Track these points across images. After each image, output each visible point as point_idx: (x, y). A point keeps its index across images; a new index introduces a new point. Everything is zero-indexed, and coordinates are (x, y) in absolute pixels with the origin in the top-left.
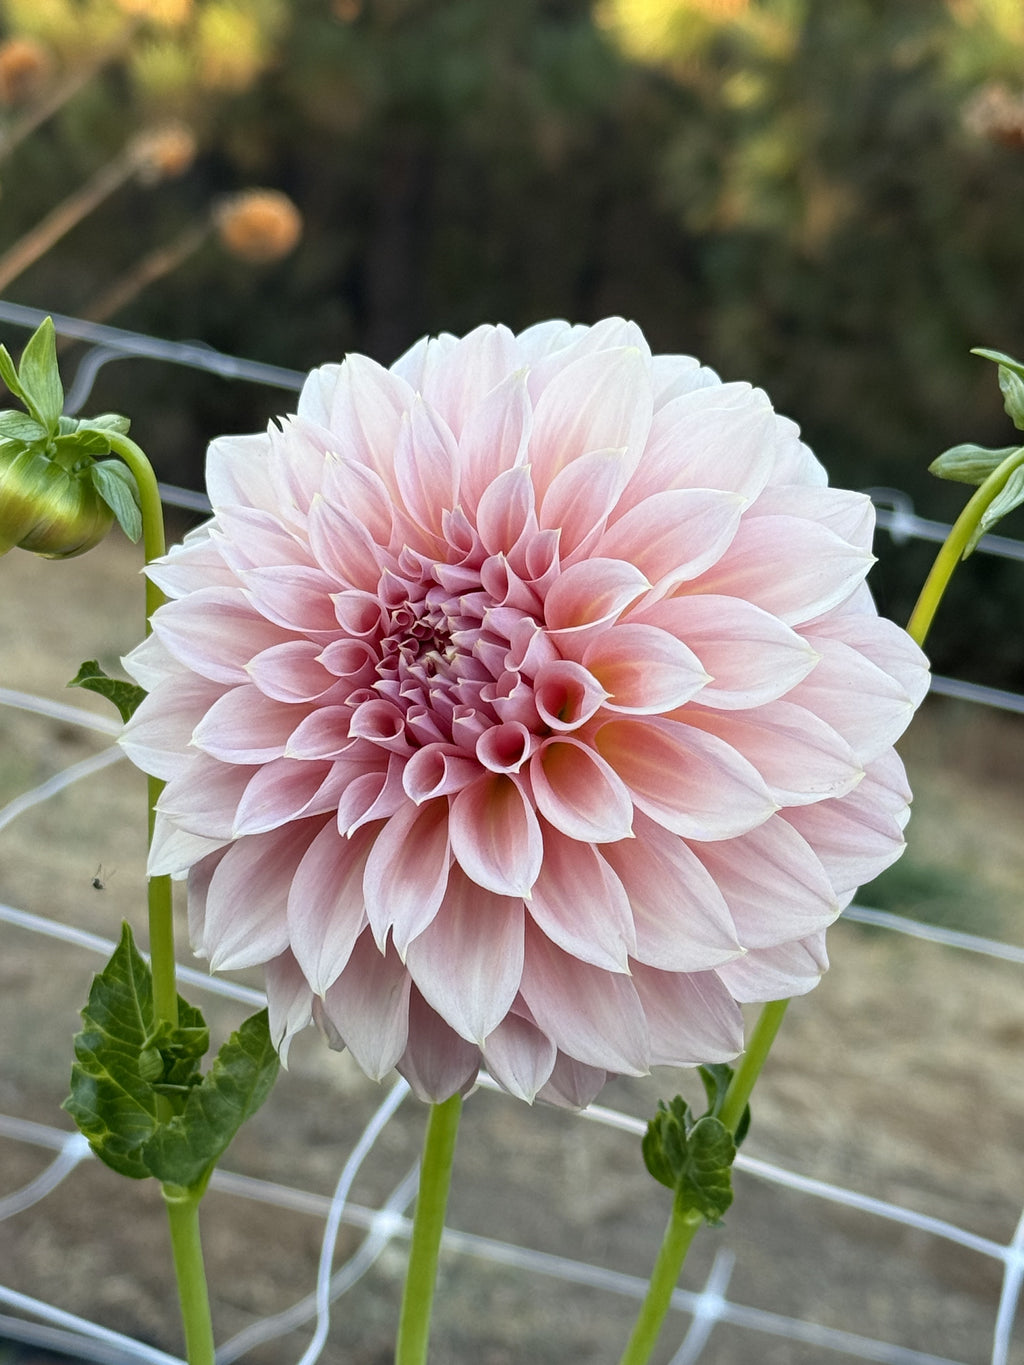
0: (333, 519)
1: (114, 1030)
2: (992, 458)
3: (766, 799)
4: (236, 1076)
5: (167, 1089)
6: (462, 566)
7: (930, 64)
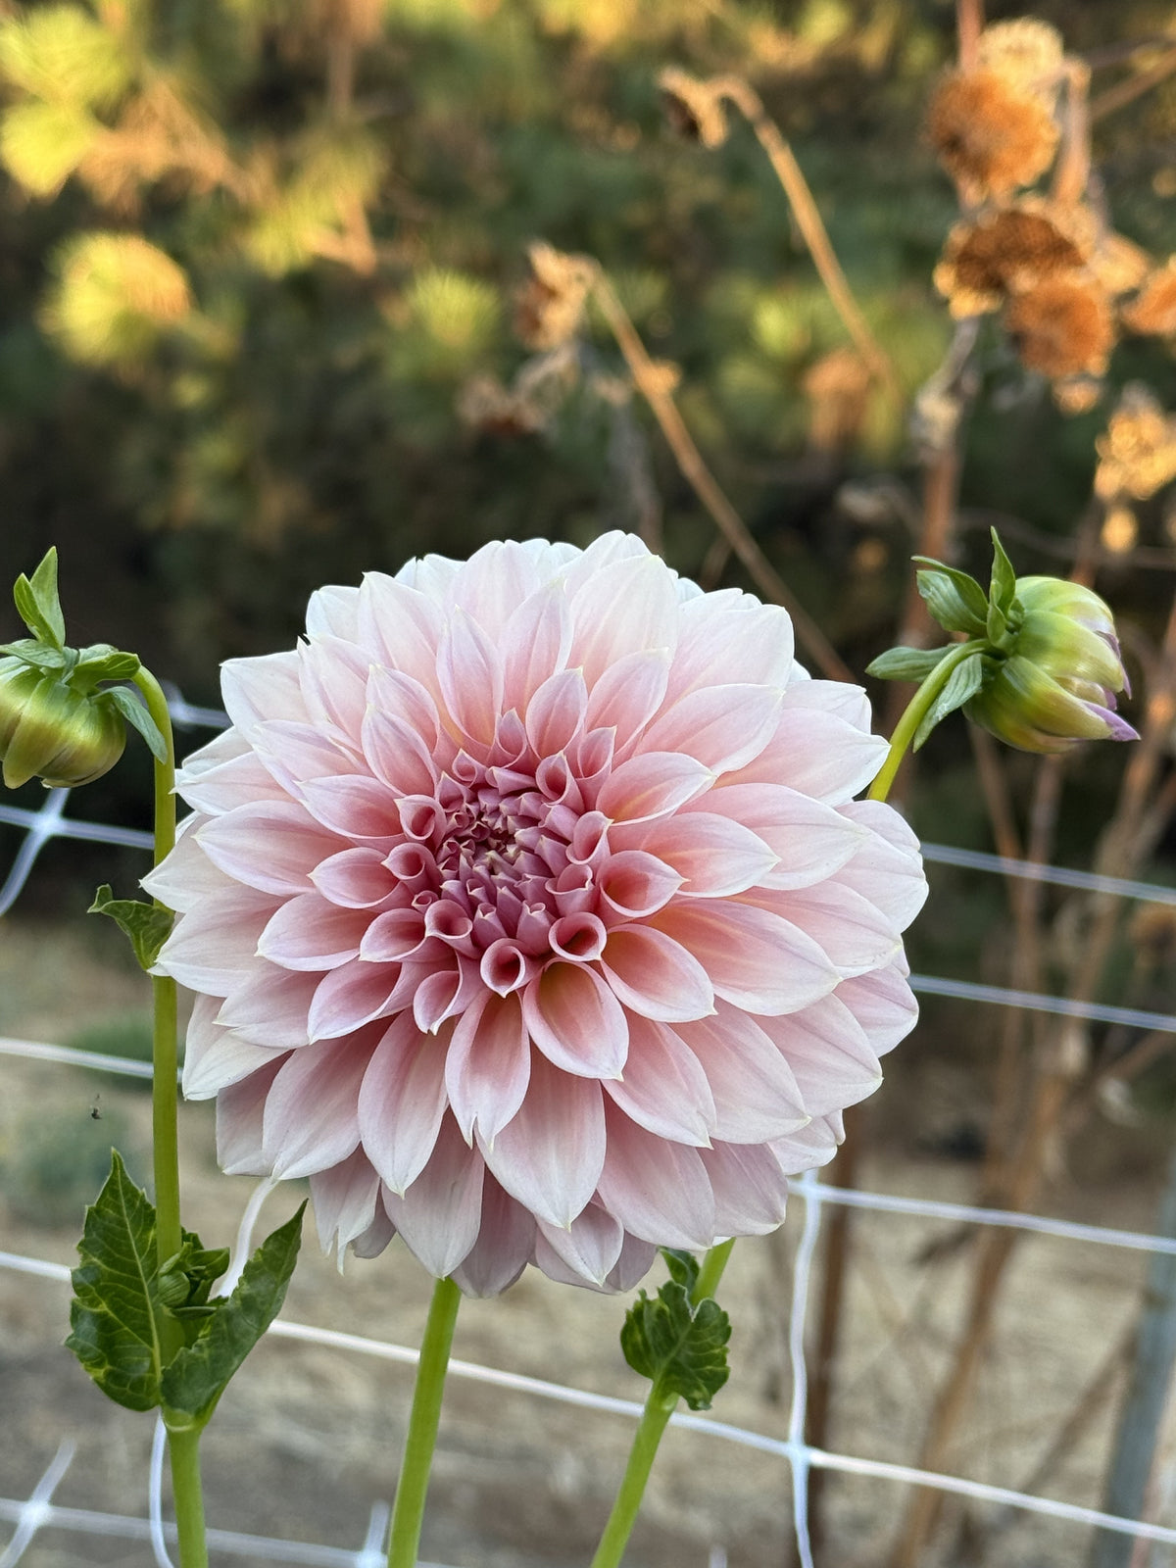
0: (385, 729)
1: (111, 1262)
2: (927, 658)
3: (828, 971)
4: (258, 1294)
5: (191, 1311)
6: (510, 769)
7: (370, 367)
